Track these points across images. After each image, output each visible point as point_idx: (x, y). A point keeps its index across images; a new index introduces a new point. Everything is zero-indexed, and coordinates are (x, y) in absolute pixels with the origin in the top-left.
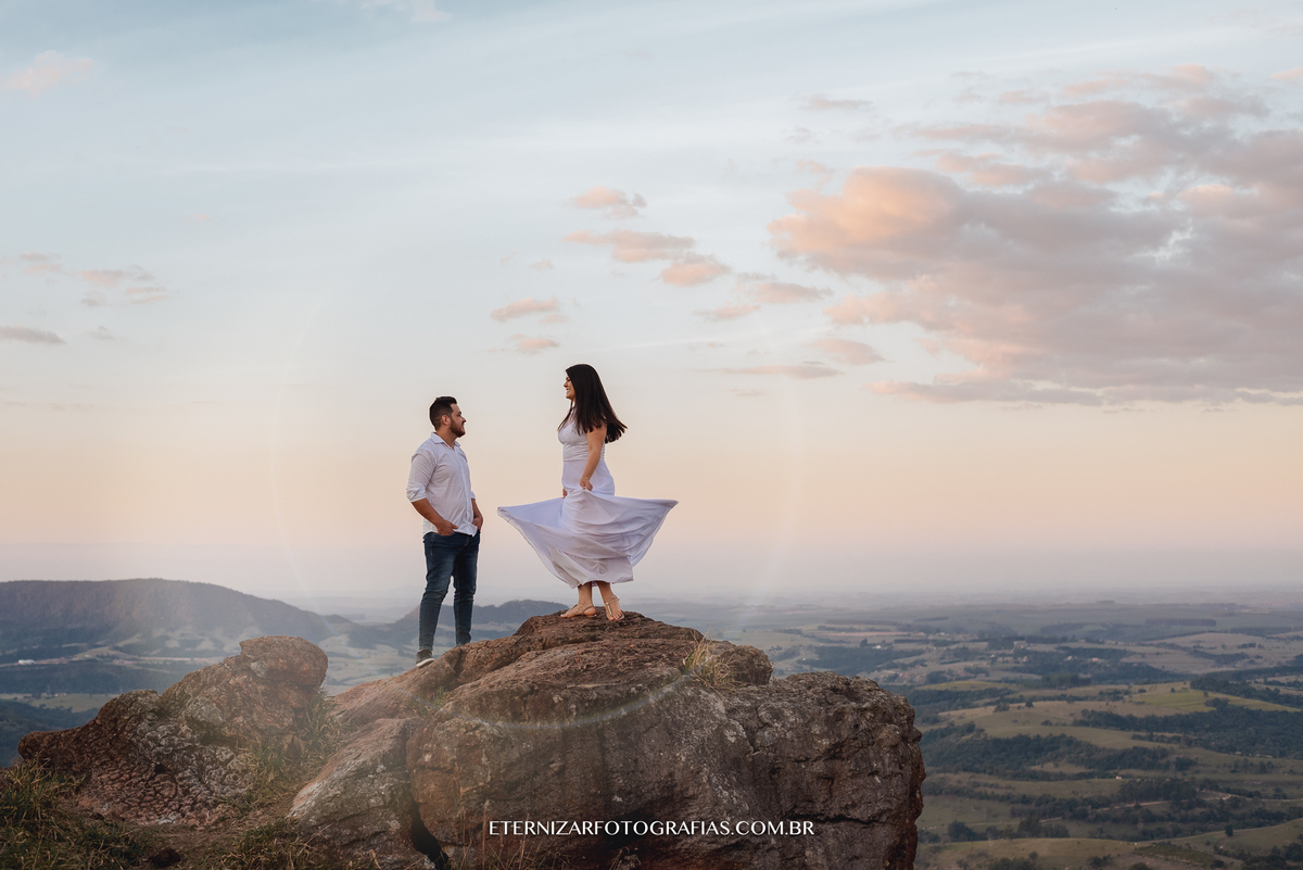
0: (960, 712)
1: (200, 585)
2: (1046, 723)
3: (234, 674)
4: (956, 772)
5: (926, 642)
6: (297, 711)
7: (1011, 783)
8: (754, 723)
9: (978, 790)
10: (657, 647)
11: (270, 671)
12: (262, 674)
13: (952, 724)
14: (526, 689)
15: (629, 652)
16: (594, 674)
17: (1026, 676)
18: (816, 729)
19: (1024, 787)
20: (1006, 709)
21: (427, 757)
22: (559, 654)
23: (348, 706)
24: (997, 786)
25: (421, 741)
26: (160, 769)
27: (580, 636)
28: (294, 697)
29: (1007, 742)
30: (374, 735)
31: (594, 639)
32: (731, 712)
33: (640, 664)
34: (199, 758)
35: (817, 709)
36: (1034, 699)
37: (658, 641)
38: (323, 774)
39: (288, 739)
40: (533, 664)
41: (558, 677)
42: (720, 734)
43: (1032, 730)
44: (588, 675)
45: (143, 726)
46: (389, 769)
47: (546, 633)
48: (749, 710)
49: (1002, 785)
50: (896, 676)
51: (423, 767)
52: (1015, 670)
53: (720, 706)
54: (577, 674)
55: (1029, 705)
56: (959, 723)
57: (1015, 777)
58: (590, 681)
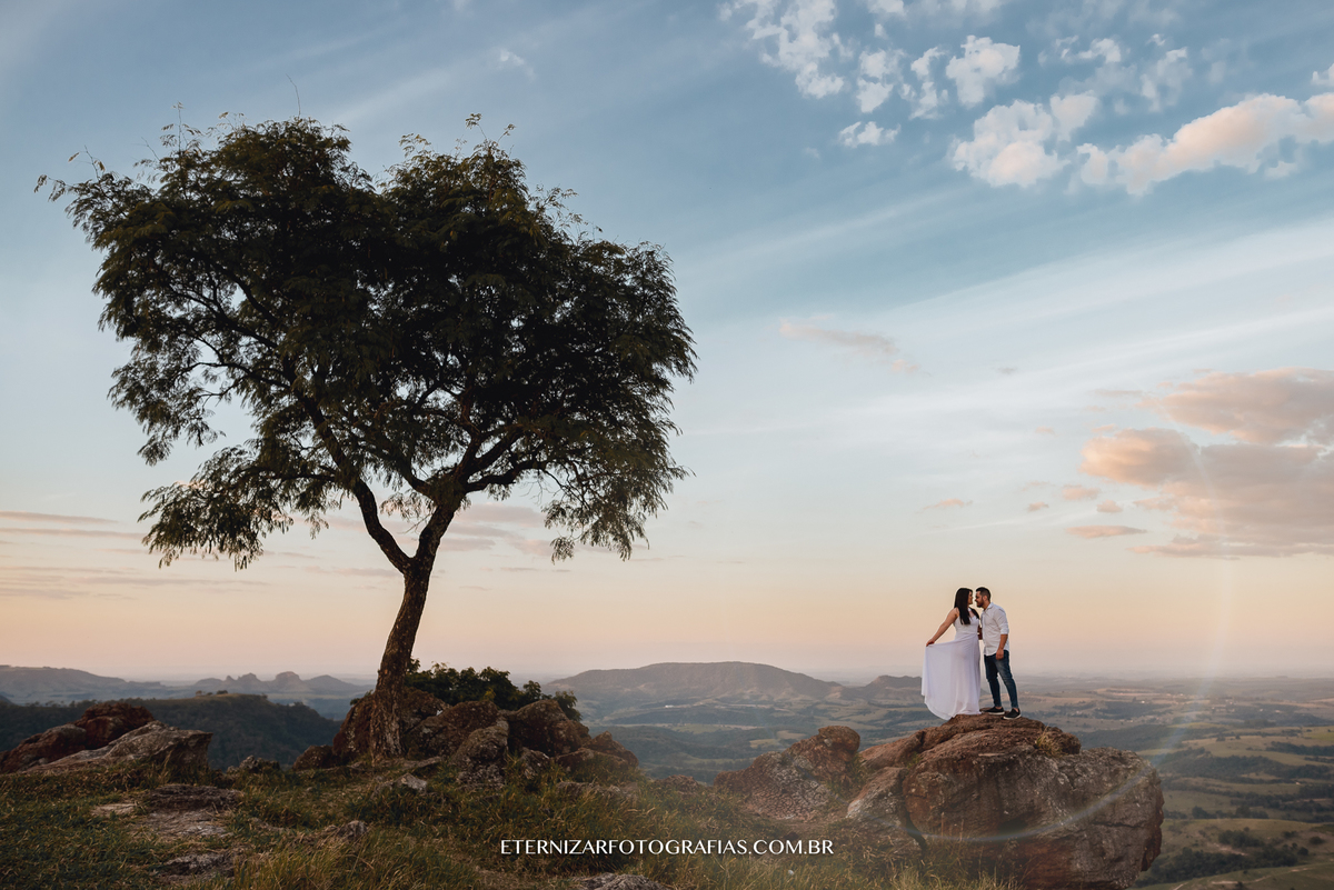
0: (1195, 741)
1: (760, 665)
2: (1249, 749)
3: (817, 745)
4: (1195, 777)
5: (1172, 699)
6: (846, 763)
7: (1229, 784)
8: (1072, 774)
9: (1211, 788)
10: (1021, 733)
11: (834, 744)
12: (830, 745)
13: (1190, 748)
14: (959, 757)
15: (1008, 736)
16: (991, 748)
17: (1235, 721)
18: (1105, 779)
19: (1238, 787)
20: (1223, 740)
21: (913, 790)
22: (973, 736)
23: (868, 758)
24: (1220, 786)
25: (910, 782)
26: (784, 791)
27: (982, 725)
28: (845, 756)
29: (1226, 759)
30: (884, 777)
31: (989, 727)
32: (1061, 768)
33: (1014, 743)
34: (802, 786)
35: (1105, 768)
36: (1241, 734)
37: (1022, 729)
38: (861, 795)
39: (843, 777)
40: (960, 741)
41: (973, 749)
42: (1055, 780)
43: (1241, 752)
44: (988, 748)
45: (775, 770)
46: (894, 794)
47: (964, 723)
48: (1070, 768)
49: (1224, 786)
50: (1153, 720)
51: (911, 795)
52: (1227, 716)
53: (1055, 765)
54: (983, 747)
55: (1238, 738)
56: (1194, 748)
57: (1232, 781)
58: (990, 752)
